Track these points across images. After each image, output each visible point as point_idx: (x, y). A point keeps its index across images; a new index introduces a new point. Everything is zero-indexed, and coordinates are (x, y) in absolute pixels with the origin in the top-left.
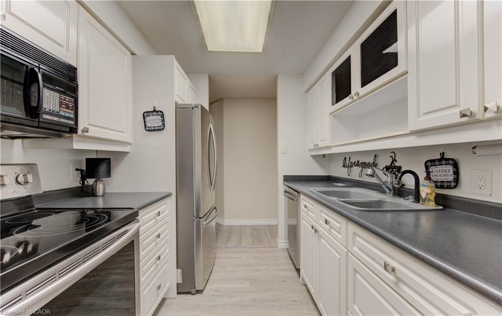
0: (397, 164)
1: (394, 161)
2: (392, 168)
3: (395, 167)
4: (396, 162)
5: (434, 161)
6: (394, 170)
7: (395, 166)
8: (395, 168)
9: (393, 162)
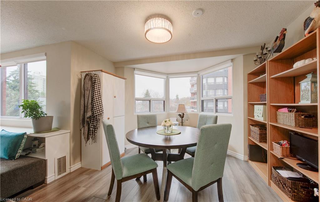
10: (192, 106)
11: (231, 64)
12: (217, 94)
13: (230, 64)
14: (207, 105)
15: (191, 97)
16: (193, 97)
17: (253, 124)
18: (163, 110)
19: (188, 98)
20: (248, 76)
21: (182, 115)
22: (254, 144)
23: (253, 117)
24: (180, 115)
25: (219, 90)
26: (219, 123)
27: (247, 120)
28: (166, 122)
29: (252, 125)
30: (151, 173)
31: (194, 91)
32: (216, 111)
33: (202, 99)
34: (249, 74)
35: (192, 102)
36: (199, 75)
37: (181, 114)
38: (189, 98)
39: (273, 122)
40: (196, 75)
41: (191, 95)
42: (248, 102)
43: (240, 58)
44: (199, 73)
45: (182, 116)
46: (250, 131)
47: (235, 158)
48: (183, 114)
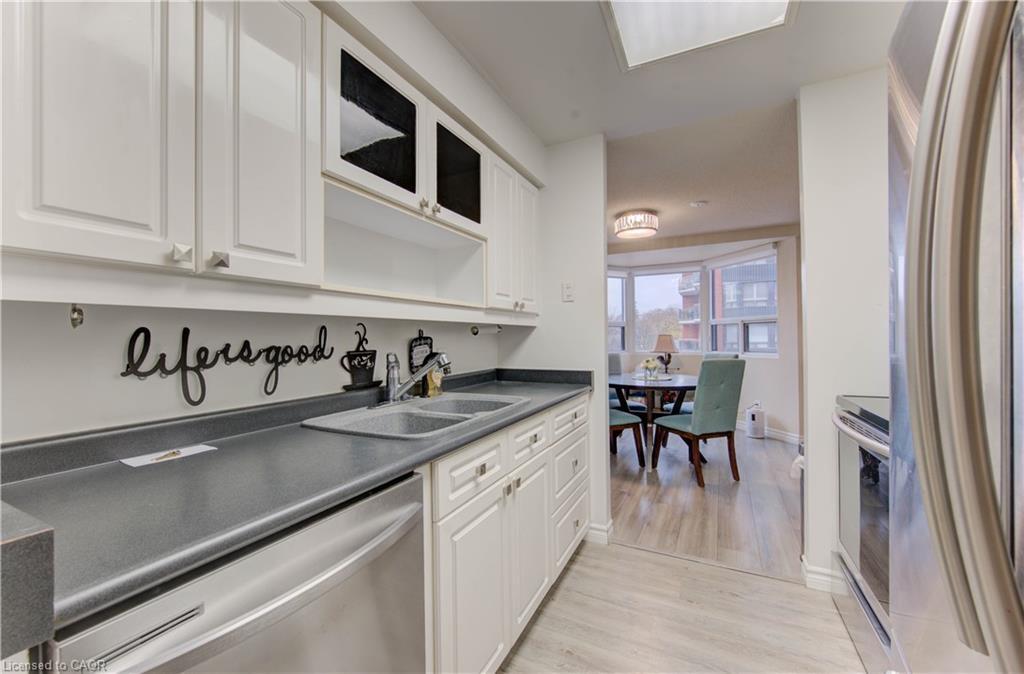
0: (368, 347)
1: (362, 340)
2: (361, 356)
3: (365, 353)
4: (367, 342)
5: (416, 340)
6: (364, 358)
7: (365, 350)
8: (366, 355)
9: (360, 343)
10: (686, 340)
15: (681, 308)
18: (620, 348)
19: (671, 312)
24: (661, 358)
28: (648, 361)
31: (693, 289)
35: (686, 326)
36: (704, 267)
37: (663, 355)
38: (678, 312)
40: (698, 268)
41: (684, 302)
44: (704, 264)
47: (783, 442)
48: (669, 356)
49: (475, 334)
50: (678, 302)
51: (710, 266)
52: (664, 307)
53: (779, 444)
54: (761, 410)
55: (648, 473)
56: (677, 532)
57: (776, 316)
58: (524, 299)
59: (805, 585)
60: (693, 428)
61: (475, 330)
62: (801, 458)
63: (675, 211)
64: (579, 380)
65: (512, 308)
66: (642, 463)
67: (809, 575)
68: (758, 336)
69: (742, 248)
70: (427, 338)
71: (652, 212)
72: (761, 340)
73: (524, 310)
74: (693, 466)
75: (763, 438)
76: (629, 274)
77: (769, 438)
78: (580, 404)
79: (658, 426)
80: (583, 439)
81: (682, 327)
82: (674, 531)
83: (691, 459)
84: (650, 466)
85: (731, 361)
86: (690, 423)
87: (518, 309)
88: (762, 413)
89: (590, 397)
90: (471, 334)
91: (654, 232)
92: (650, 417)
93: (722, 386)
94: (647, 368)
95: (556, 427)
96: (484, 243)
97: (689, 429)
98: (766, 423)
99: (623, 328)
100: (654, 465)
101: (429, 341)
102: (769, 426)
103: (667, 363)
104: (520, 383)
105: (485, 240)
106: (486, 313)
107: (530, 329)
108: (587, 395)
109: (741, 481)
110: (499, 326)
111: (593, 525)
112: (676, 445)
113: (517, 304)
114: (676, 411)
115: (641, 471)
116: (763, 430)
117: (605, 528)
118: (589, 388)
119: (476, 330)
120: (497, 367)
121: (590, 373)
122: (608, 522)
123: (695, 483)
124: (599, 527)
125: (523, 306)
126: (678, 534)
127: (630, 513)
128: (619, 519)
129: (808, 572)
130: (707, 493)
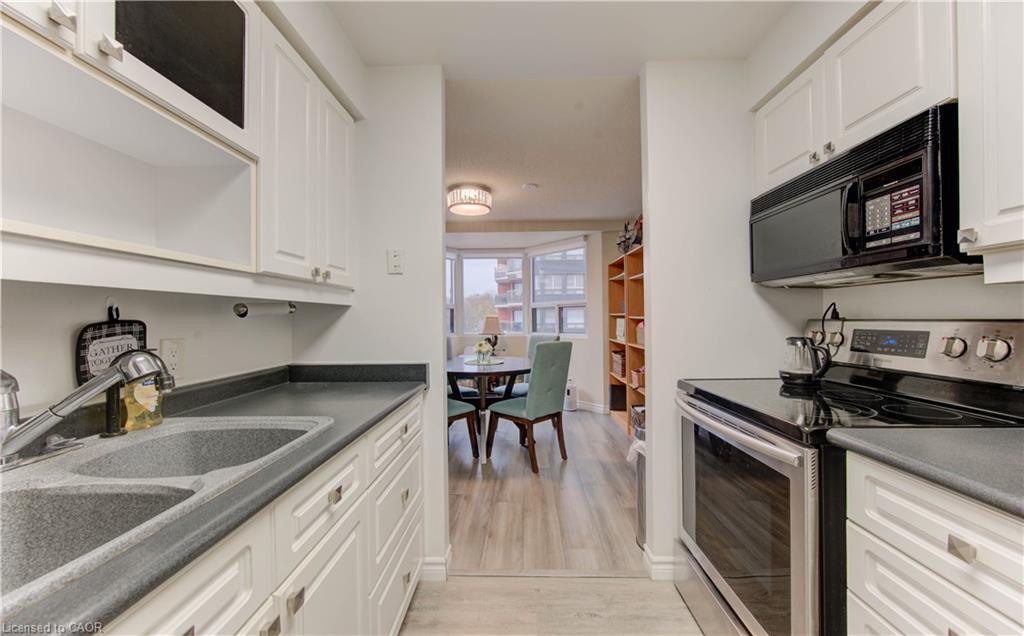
11: (585, 243)
12: (568, 287)
13: (582, 243)
14: (543, 320)
16: (504, 295)
17: (618, 350)
19: (487, 297)
20: (609, 269)
21: (493, 340)
22: (618, 384)
23: (616, 338)
24: (489, 340)
25: (575, 277)
26: (561, 340)
27: (607, 343)
28: (481, 345)
29: (616, 352)
30: (465, 420)
32: (561, 329)
33: (533, 305)
34: (611, 266)
35: (500, 309)
36: (526, 255)
37: (490, 337)
39: (633, 342)
40: (521, 255)
42: (610, 312)
43: (597, 236)
44: (526, 251)
45: (493, 342)
46: (611, 361)
47: (591, 412)
48: (496, 337)
49: (243, 315)
50: (493, 288)
51: (531, 255)
52: (482, 293)
53: (589, 415)
54: (575, 385)
55: (482, 465)
56: (521, 538)
57: (585, 301)
58: (331, 266)
59: (649, 578)
60: (527, 414)
61: (241, 308)
62: (640, 442)
63: (508, 191)
64: (412, 376)
65: (309, 277)
66: (476, 454)
67: (654, 567)
68: (574, 319)
69: (564, 237)
70: (131, 323)
71: (486, 188)
72: (578, 321)
73: (328, 281)
74: (524, 449)
75: (575, 411)
76: (459, 256)
77: (581, 410)
78: (411, 411)
79: (492, 412)
80: (417, 453)
81: (497, 311)
82: (518, 538)
83: (522, 442)
84: (485, 456)
85: (553, 344)
86: (525, 408)
87: (319, 279)
88: (575, 388)
89: (424, 397)
90: (234, 315)
91: (488, 210)
92: (483, 404)
93: (554, 368)
94: (480, 352)
95: (377, 454)
96: (253, 166)
97: (524, 414)
98: (578, 397)
99: (452, 311)
100: (488, 454)
101: (136, 328)
102: (581, 399)
103: (494, 344)
104: (326, 384)
105: (254, 160)
106: (257, 282)
107: (344, 308)
108: (421, 396)
109: (568, 460)
110: (291, 304)
111: (428, 559)
112: (507, 430)
113: (317, 272)
114: (508, 395)
115: (475, 463)
116: (576, 402)
117: (442, 559)
118: (423, 386)
119: (243, 310)
120: (289, 363)
121: (425, 365)
122: (446, 547)
123: (529, 469)
124: (435, 559)
125: (327, 275)
126: (523, 539)
127: (468, 522)
128: (457, 536)
129: (653, 563)
130: (542, 478)
